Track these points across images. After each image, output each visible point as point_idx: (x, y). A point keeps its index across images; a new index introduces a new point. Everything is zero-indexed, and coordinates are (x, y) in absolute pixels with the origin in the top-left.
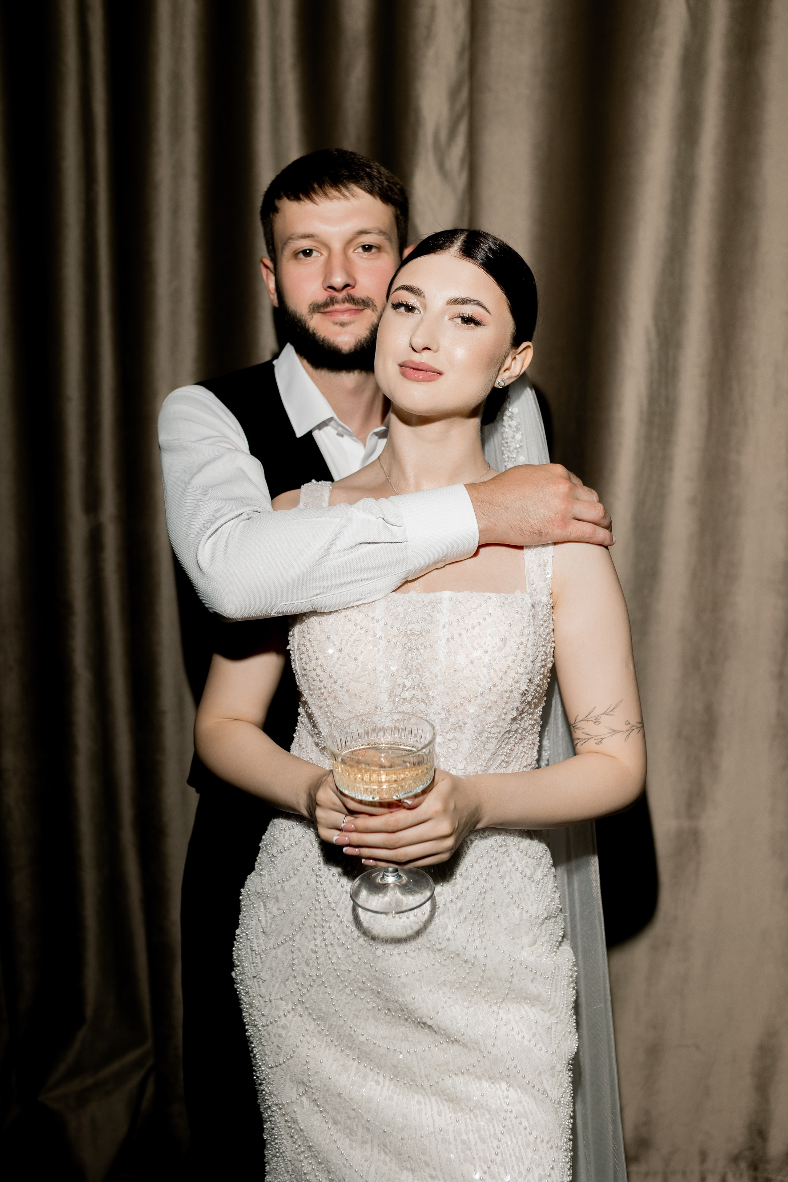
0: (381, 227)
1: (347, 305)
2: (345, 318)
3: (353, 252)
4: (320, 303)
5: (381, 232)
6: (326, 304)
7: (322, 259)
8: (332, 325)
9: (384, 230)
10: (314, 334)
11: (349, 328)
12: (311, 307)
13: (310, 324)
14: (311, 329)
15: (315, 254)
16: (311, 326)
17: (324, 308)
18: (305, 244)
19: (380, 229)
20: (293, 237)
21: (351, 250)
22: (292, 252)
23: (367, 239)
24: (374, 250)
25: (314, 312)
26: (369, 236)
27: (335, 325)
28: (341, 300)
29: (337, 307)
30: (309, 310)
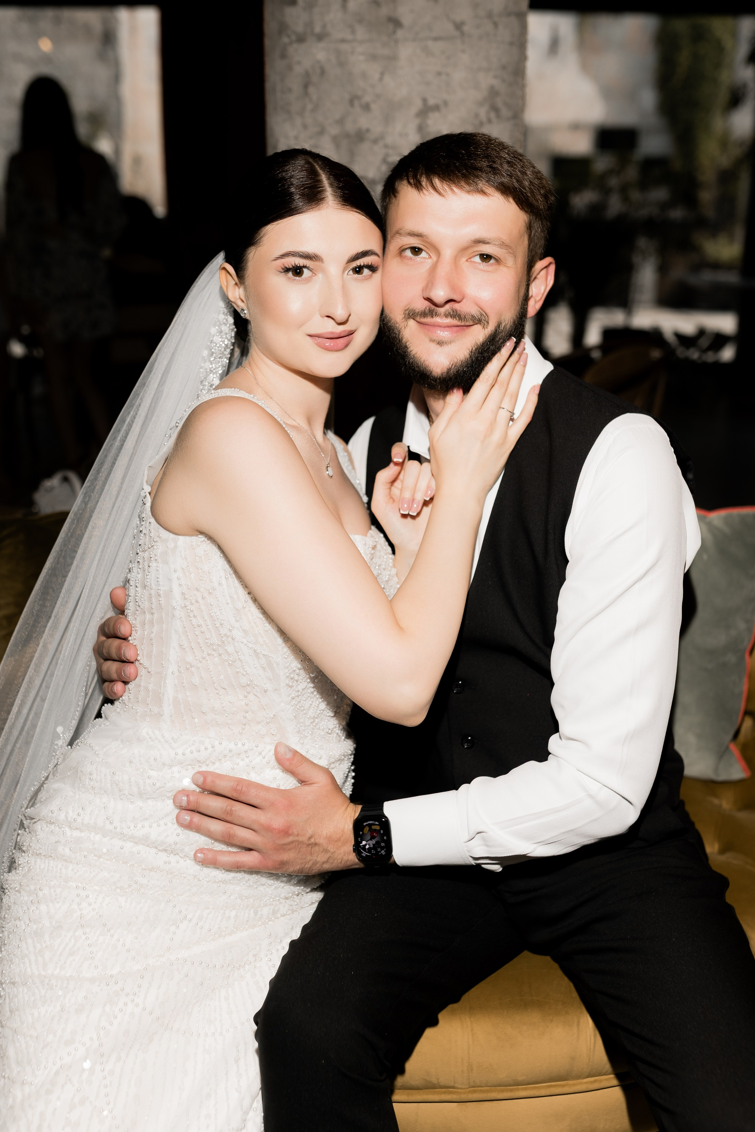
0: (505, 238)
1: (449, 321)
2: (444, 334)
3: (467, 260)
4: (417, 311)
5: (503, 245)
6: (424, 314)
7: (429, 263)
8: (427, 340)
9: (507, 242)
10: (406, 347)
11: (446, 349)
12: (407, 312)
13: (404, 334)
14: (404, 340)
15: (423, 254)
16: (405, 336)
17: (420, 317)
18: (415, 242)
19: (502, 240)
20: (402, 231)
21: (464, 259)
22: (398, 248)
23: (487, 249)
24: (492, 261)
25: (409, 318)
26: (487, 246)
27: (431, 342)
28: (442, 314)
29: (438, 320)
30: (404, 316)
